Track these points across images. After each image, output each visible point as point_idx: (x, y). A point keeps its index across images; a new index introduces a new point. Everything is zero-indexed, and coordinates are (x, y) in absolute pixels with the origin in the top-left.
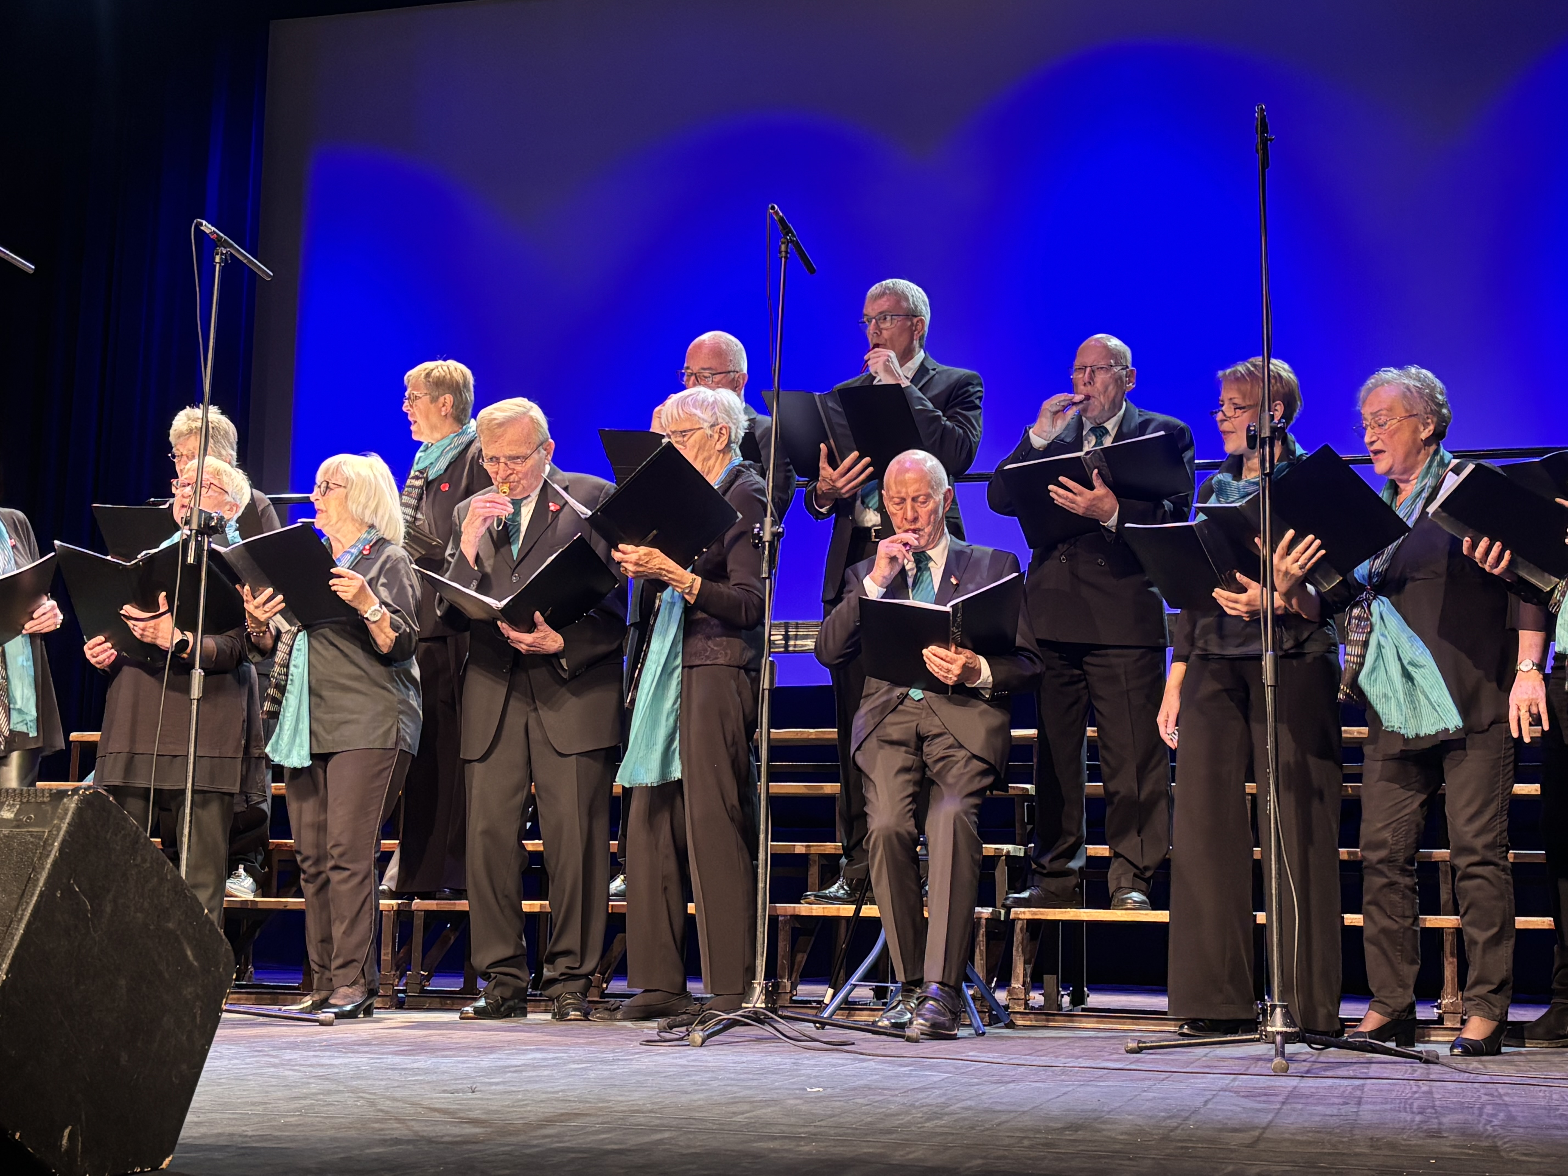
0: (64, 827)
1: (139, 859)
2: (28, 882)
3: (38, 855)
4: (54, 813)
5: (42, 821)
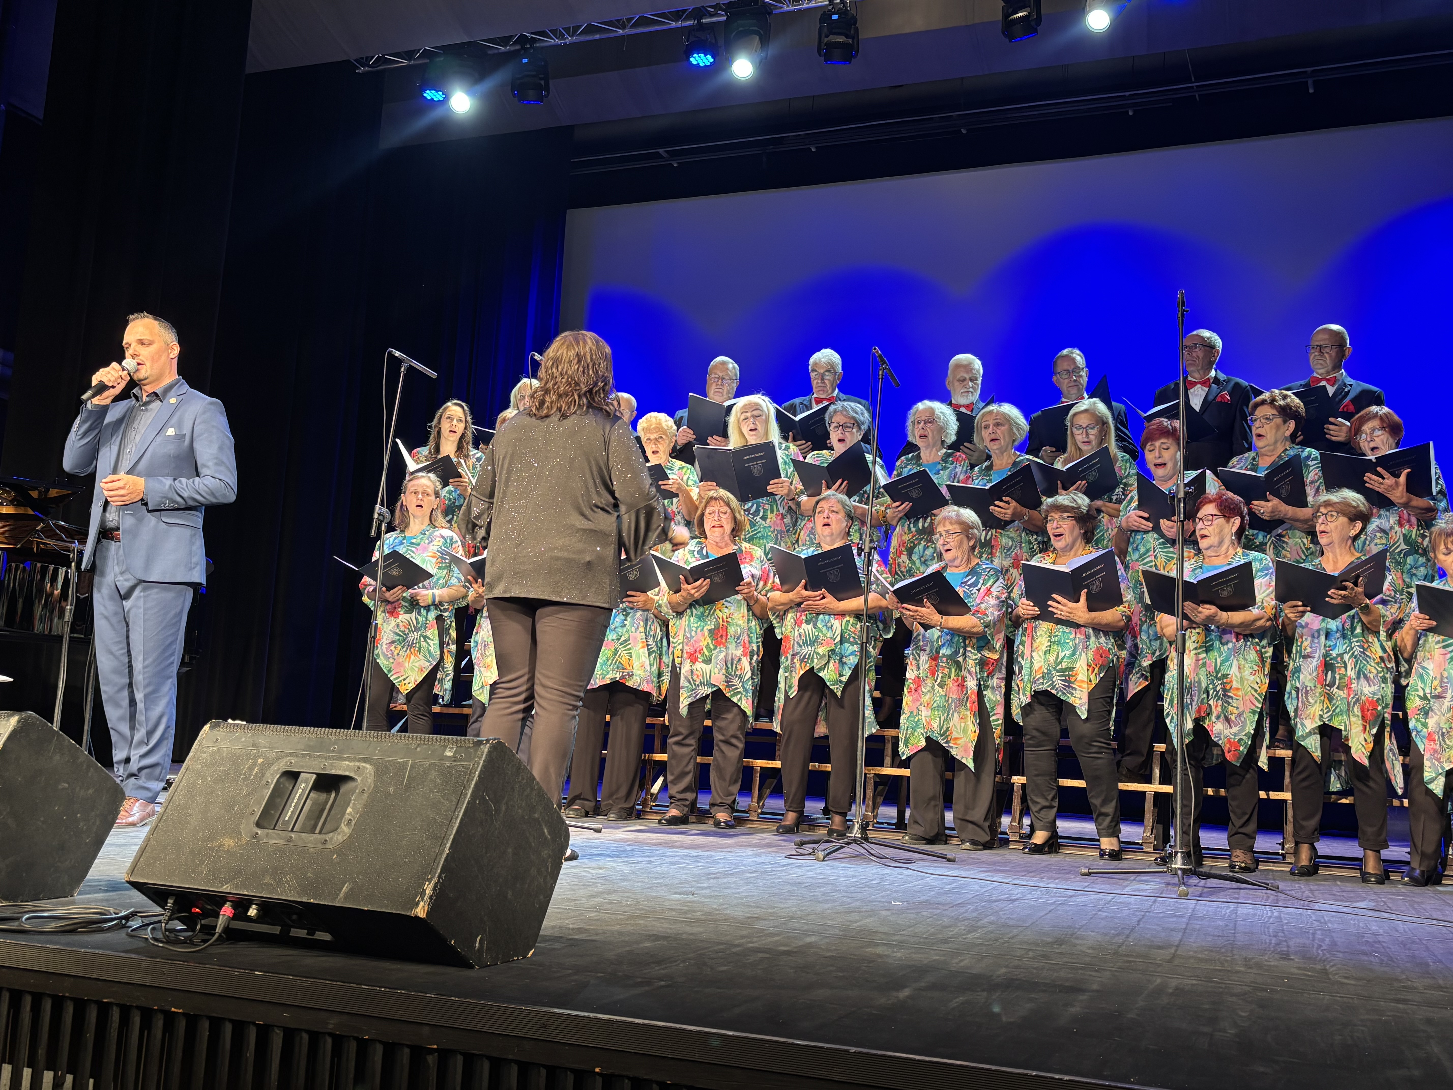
0: (482, 762)
2: (461, 795)
3: (467, 779)
4: (475, 754)
5: (469, 758)
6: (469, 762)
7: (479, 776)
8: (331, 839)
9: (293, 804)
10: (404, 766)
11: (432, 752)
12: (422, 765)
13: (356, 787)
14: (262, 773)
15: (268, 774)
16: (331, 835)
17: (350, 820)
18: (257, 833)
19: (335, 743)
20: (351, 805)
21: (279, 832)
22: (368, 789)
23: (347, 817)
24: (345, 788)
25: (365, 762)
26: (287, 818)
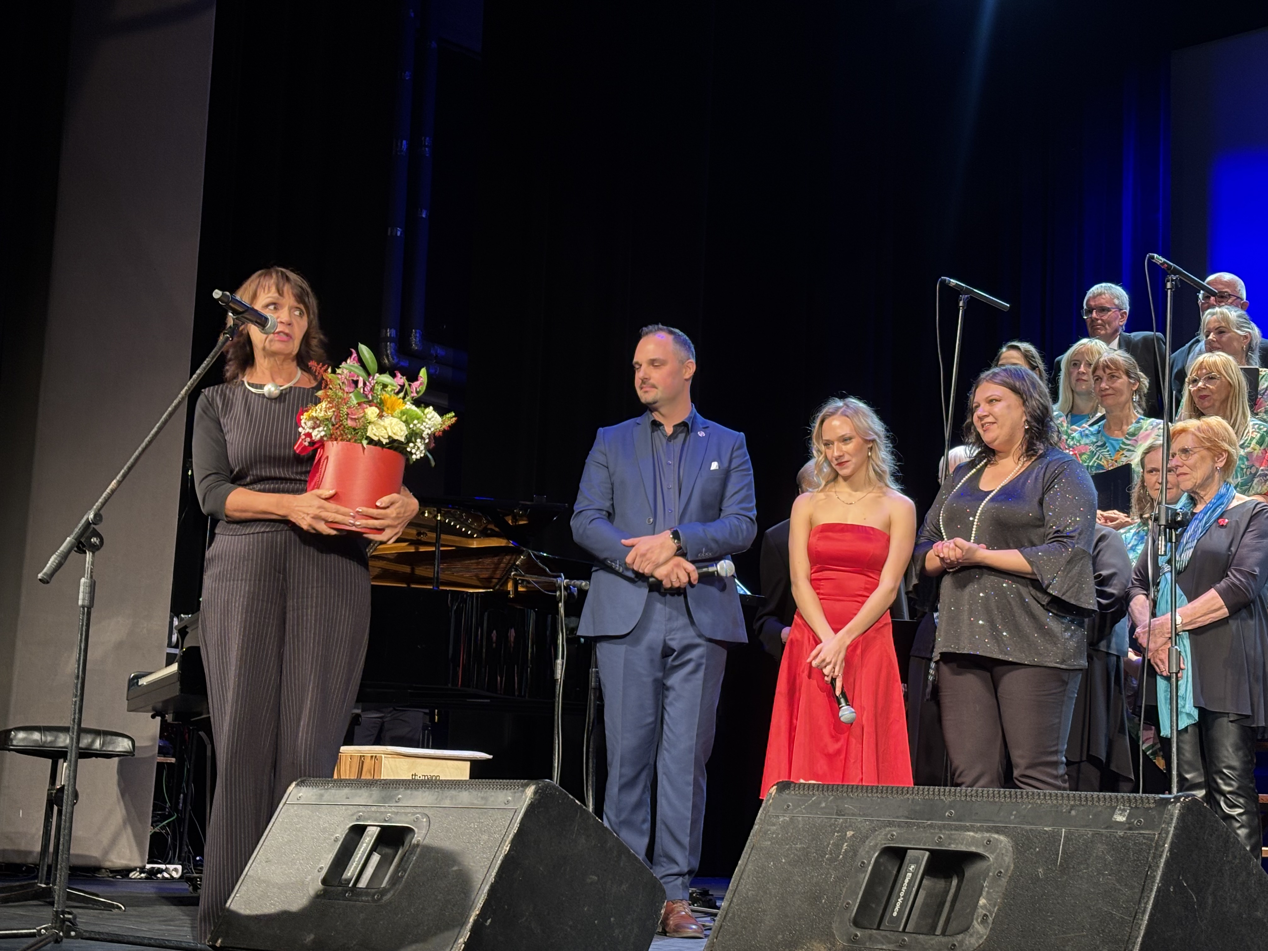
0: (1172, 830)
1: (1230, 858)
2: (1146, 879)
3: (1152, 855)
4: (1161, 818)
5: (1151, 824)
6: (1153, 829)
7: (1171, 850)
8: (961, 943)
9: (902, 894)
10: (1054, 838)
11: (1095, 815)
12: (1081, 836)
13: (988, 870)
14: (854, 851)
15: (862, 852)
16: (960, 937)
17: (985, 915)
18: (856, 936)
19: (951, 807)
20: (984, 894)
21: (888, 933)
22: (1007, 871)
23: (981, 911)
24: (971, 871)
25: (997, 833)
26: (895, 914)
